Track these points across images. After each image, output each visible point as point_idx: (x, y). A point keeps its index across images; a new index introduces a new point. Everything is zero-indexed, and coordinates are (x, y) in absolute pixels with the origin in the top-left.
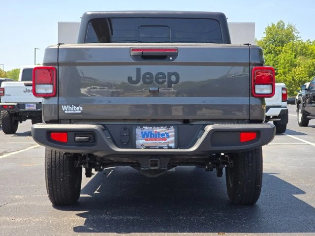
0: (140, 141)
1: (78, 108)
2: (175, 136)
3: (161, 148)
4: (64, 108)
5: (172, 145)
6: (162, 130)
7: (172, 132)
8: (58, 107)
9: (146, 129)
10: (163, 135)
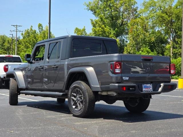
0: (144, 89)
1: (127, 78)
2: (152, 87)
3: (149, 91)
4: (123, 78)
5: (152, 90)
6: (149, 85)
7: (151, 86)
8: (122, 77)
9: (145, 85)
10: (149, 87)
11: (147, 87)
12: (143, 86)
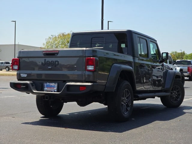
0: (45, 89)
3: (52, 92)
4: (21, 75)
5: (56, 91)
6: (53, 84)
7: (56, 85)
9: (48, 84)
10: (53, 86)
11: (51, 87)
12: (45, 85)
